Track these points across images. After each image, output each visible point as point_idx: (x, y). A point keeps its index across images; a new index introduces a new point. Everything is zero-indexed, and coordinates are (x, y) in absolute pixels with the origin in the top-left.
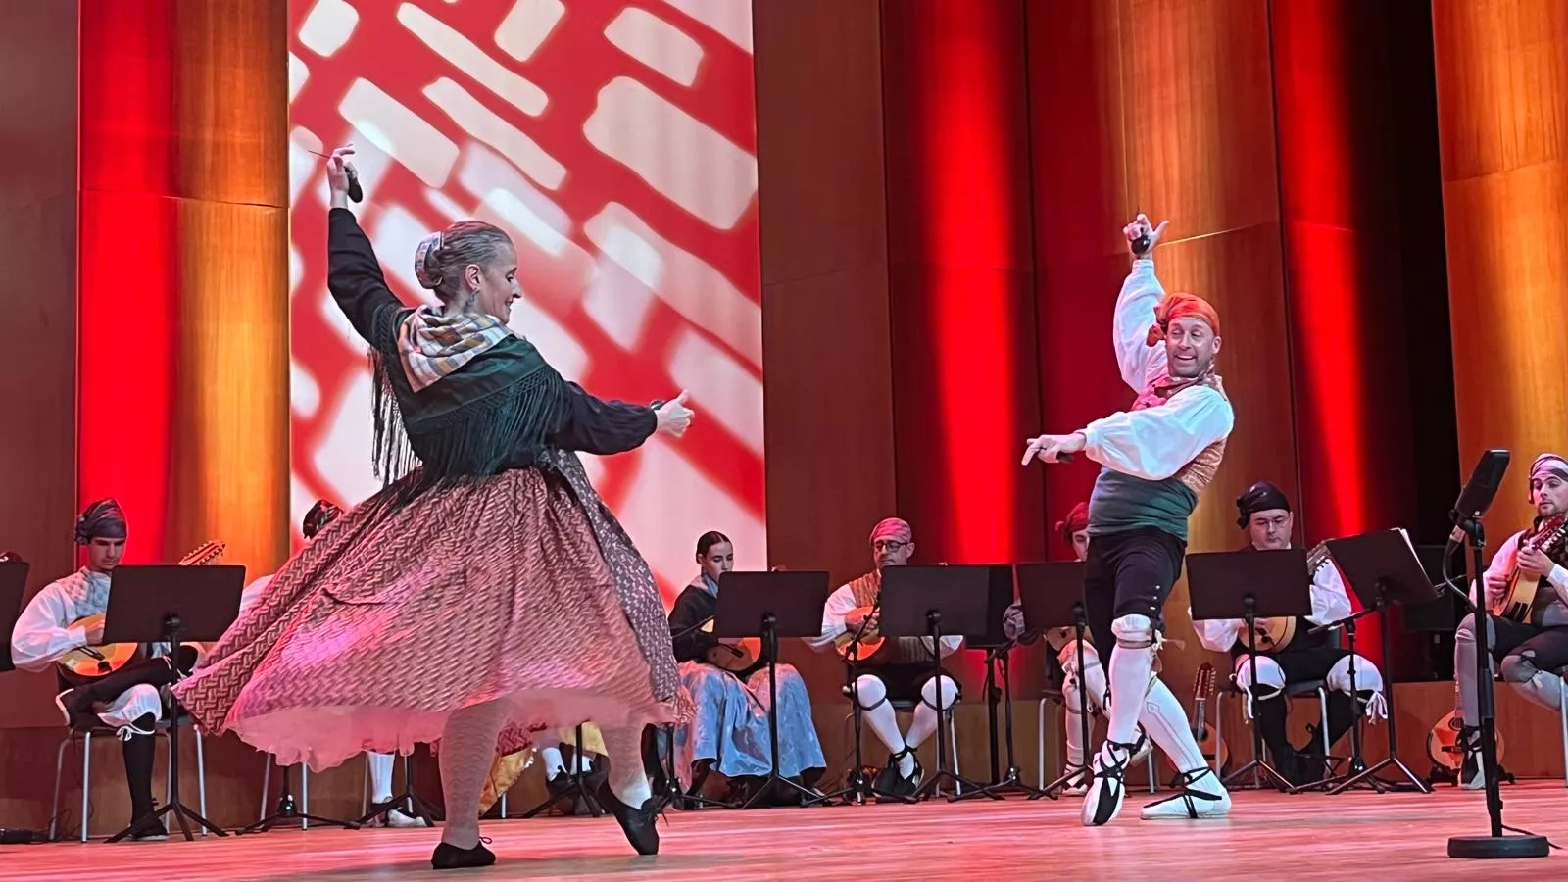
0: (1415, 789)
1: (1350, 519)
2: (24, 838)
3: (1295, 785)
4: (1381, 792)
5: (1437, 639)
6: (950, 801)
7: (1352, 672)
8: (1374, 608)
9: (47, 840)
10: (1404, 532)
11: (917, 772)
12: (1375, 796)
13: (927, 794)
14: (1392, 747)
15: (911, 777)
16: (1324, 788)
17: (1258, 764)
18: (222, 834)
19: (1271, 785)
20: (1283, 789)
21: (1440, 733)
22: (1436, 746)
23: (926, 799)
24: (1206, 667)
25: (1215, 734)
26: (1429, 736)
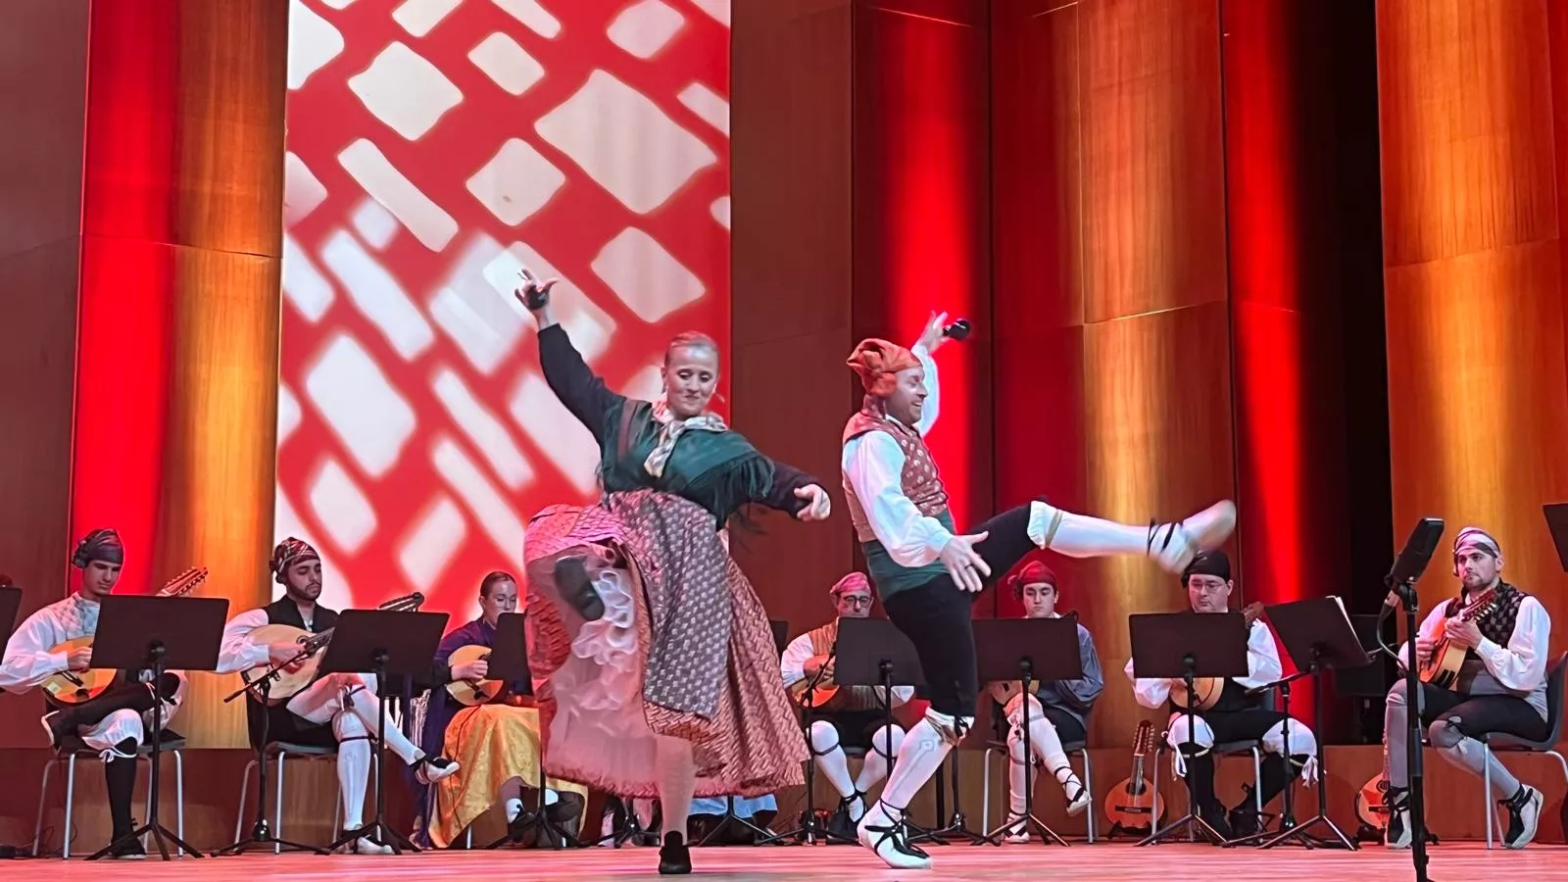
0: (1343, 846)
1: (1287, 587)
2: (9, 854)
3: (1228, 840)
4: (1309, 848)
5: (1367, 704)
7: (1285, 732)
8: (1308, 671)
9: (27, 855)
10: (1339, 600)
12: (1303, 852)
14: (1322, 805)
16: (1256, 843)
17: (1193, 818)
18: (198, 856)
19: (1203, 839)
20: (1216, 842)
21: (1367, 793)
22: (1364, 807)
24: (1146, 724)
25: (1153, 789)
26: (1358, 796)
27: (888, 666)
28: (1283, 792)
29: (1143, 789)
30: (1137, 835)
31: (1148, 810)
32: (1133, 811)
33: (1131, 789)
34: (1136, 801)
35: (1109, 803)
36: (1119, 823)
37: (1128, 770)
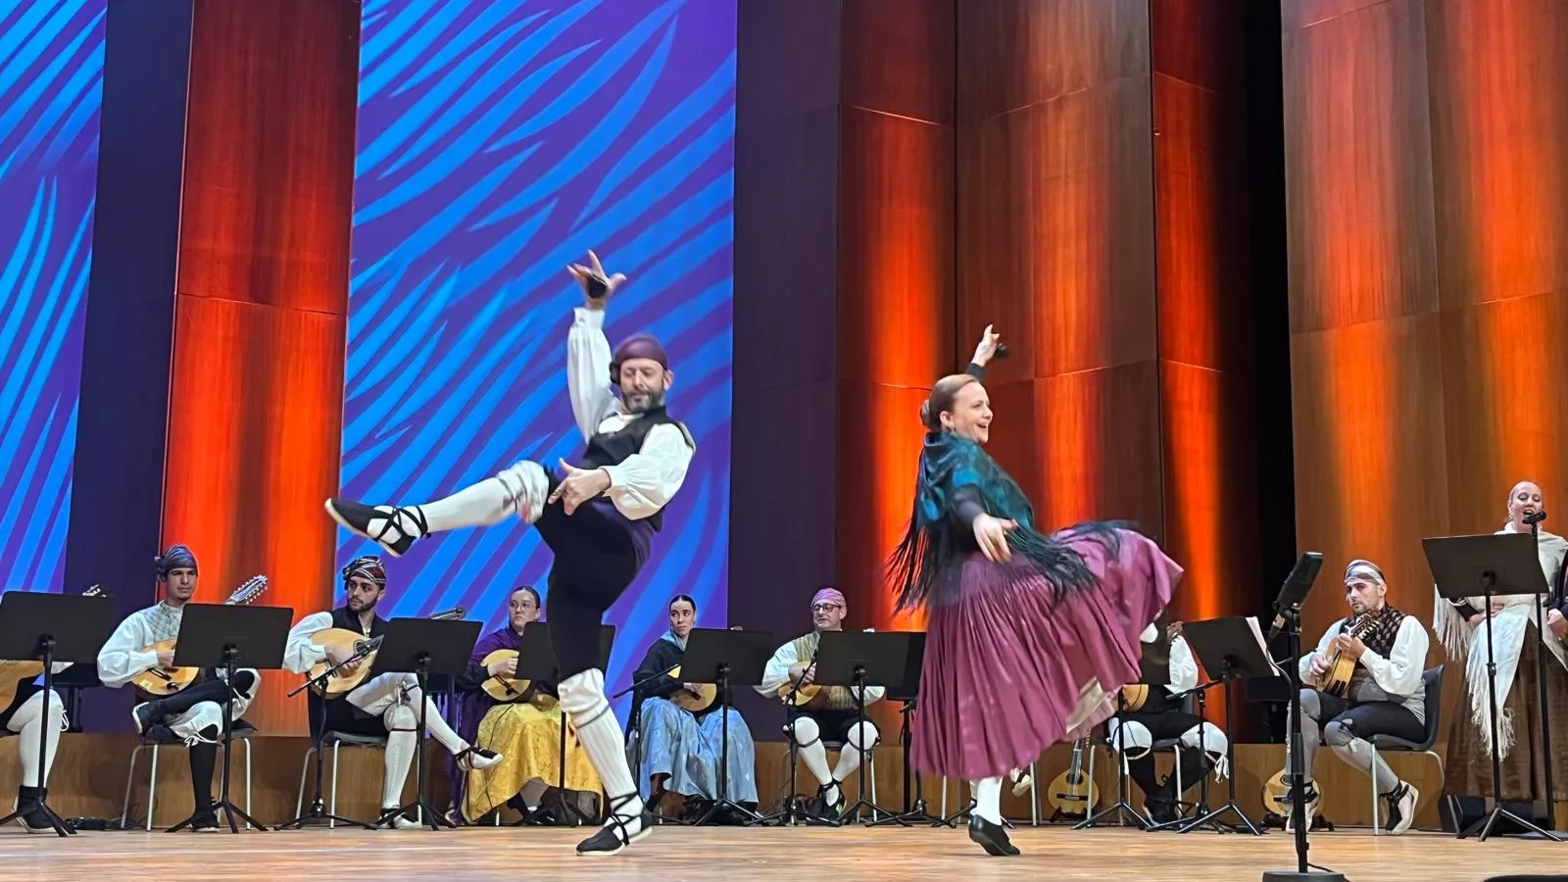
0: (1249, 831)
1: (1207, 611)
2: (100, 826)
3: (1151, 825)
4: (1221, 833)
5: (1274, 708)
6: (867, 826)
7: (1201, 732)
8: (1221, 679)
9: (116, 827)
11: (841, 801)
12: (1216, 836)
13: (849, 819)
14: (1232, 796)
15: (835, 806)
16: (1175, 828)
17: (1123, 805)
18: (263, 829)
19: (1130, 823)
20: (1142, 827)
21: (1273, 787)
22: (1269, 797)
23: (847, 823)
25: (1089, 779)
26: (1264, 788)
27: (862, 671)
28: (1200, 782)
29: (1081, 780)
30: (1074, 819)
31: (1085, 798)
32: (1072, 798)
33: (1070, 779)
34: (1075, 790)
35: (1052, 792)
36: (1060, 808)
37: (1068, 763)
